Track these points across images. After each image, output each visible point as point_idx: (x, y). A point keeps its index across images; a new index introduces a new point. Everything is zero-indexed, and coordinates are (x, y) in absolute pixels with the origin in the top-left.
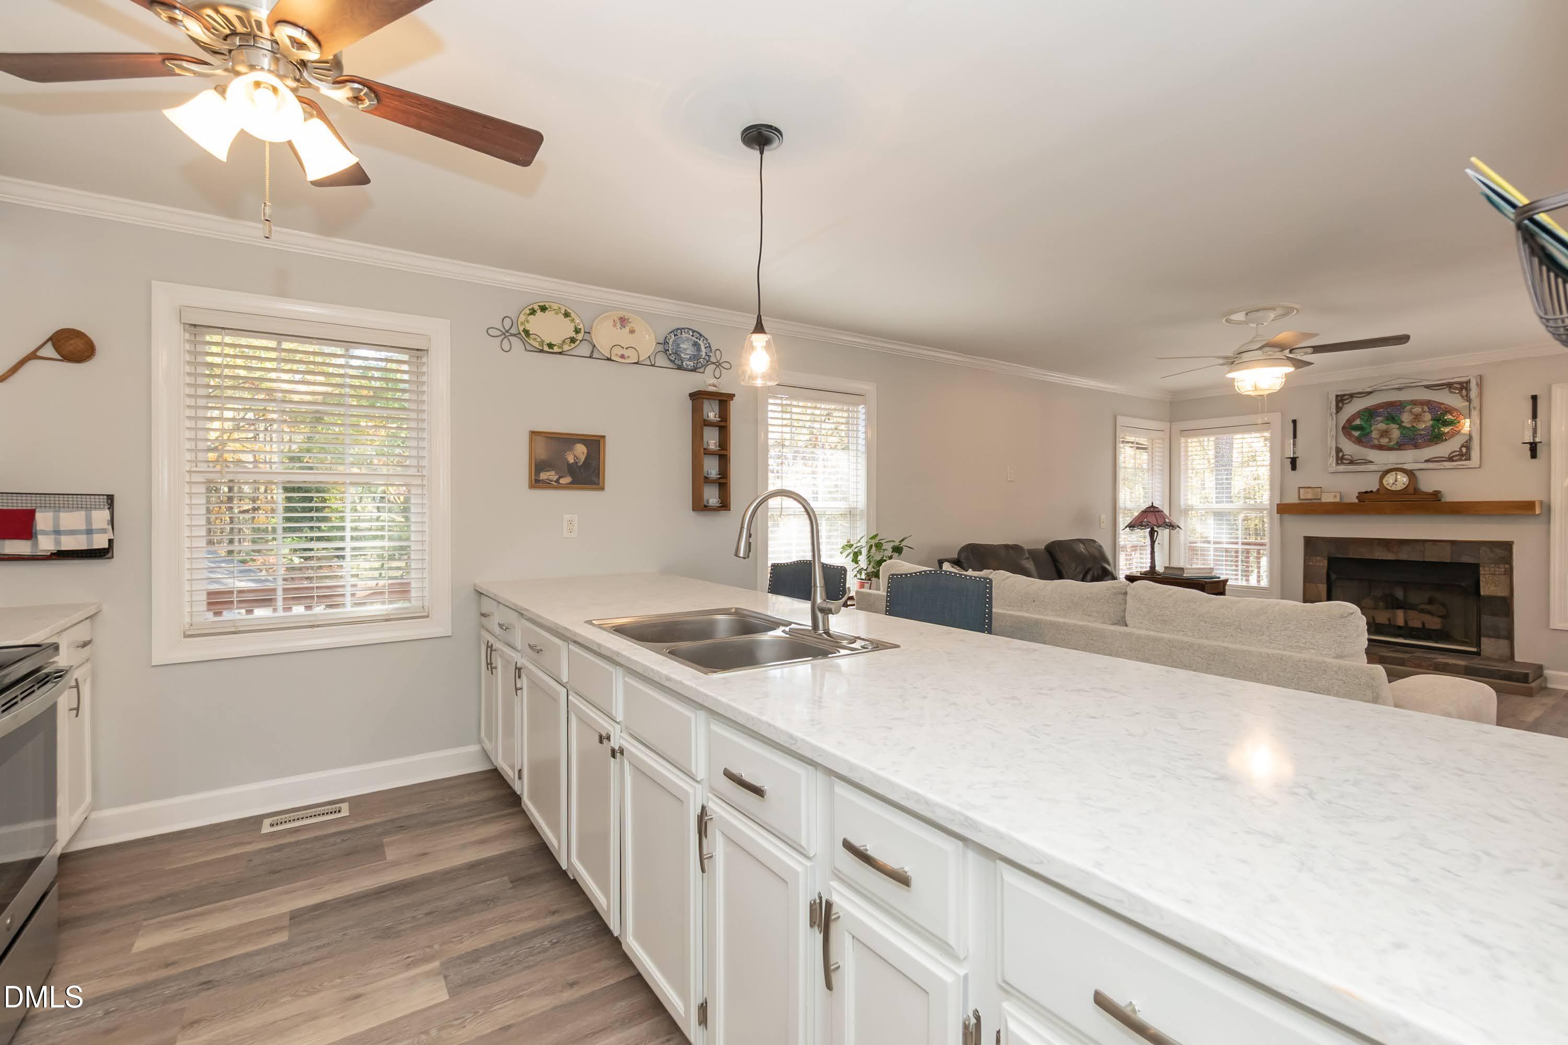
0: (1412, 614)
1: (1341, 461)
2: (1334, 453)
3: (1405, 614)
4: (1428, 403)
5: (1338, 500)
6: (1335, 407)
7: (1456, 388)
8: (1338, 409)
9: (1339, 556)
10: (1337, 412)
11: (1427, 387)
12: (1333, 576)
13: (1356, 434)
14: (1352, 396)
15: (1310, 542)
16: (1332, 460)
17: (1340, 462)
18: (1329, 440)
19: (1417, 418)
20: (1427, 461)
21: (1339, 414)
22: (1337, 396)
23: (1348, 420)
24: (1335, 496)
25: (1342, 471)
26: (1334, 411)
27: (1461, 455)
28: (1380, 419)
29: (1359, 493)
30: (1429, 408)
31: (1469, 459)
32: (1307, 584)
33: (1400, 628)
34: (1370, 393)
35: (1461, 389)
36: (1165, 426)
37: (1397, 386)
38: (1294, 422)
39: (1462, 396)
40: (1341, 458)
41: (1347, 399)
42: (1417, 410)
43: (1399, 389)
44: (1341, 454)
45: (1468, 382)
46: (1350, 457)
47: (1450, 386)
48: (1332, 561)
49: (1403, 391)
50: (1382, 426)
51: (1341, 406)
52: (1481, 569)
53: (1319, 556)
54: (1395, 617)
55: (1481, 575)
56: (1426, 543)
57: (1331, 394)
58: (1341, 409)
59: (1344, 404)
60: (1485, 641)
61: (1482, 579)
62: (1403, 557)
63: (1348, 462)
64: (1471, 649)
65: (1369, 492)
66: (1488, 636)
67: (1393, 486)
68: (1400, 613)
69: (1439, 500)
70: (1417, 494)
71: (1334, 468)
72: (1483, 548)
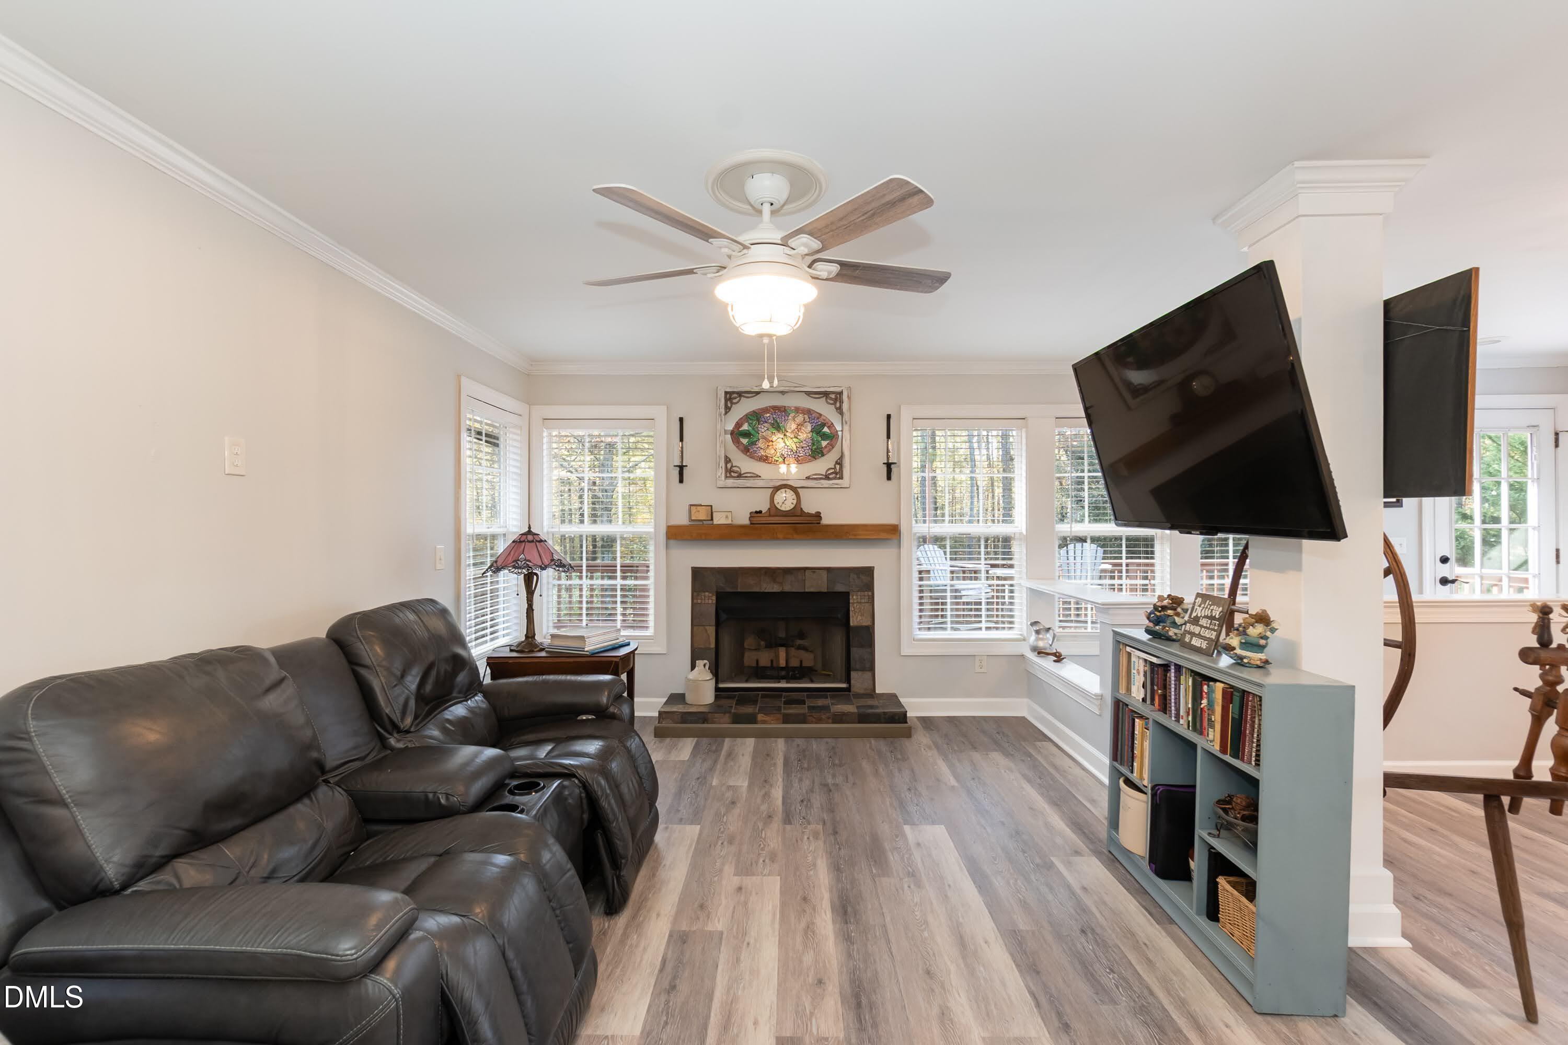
0: (793, 651)
1: (730, 473)
2: (722, 464)
3: (787, 654)
4: (809, 412)
5: (729, 522)
6: (723, 407)
7: (831, 399)
8: (728, 409)
9: (728, 590)
10: (726, 413)
11: (808, 393)
12: (724, 616)
13: (745, 441)
14: (740, 394)
15: (697, 573)
16: (721, 472)
17: (728, 475)
18: (718, 447)
19: (799, 428)
20: (807, 478)
21: (728, 414)
22: (726, 393)
23: (737, 424)
24: (727, 517)
25: (730, 486)
26: (723, 411)
27: (836, 473)
28: (766, 425)
29: (751, 513)
30: (809, 418)
31: (841, 478)
32: (695, 628)
33: (782, 669)
34: (757, 393)
35: (835, 400)
36: (522, 409)
37: (781, 389)
38: (681, 420)
39: (837, 409)
40: (731, 472)
41: (735, 398)
42: (800, 418)
43: (784, 393)
44: (729, 466)
45: (841, 393)
46: (739, 470)
47: (826, 394)
48: (720, 596)
49: (788, 396)
50: (768, 434)
51: (729, 405)
52: (851, 597)
53: (707, 592)
54: (777, 657)
55: (851, 605)
56: (807, 571)
57: (720, 389)
58: (730, 409)
59: (732, 403)
60: (854, 674)
61: (851, 609)
62: (787, 588)
63: (736, 475)
64: (844, 685)
65: (760, 512)
66: (857, 670)
67: (784, 505)
68: (782, 652)
69: (819, 523)
70: (800, 516)
71: (722, 482)
72: (852, 575)
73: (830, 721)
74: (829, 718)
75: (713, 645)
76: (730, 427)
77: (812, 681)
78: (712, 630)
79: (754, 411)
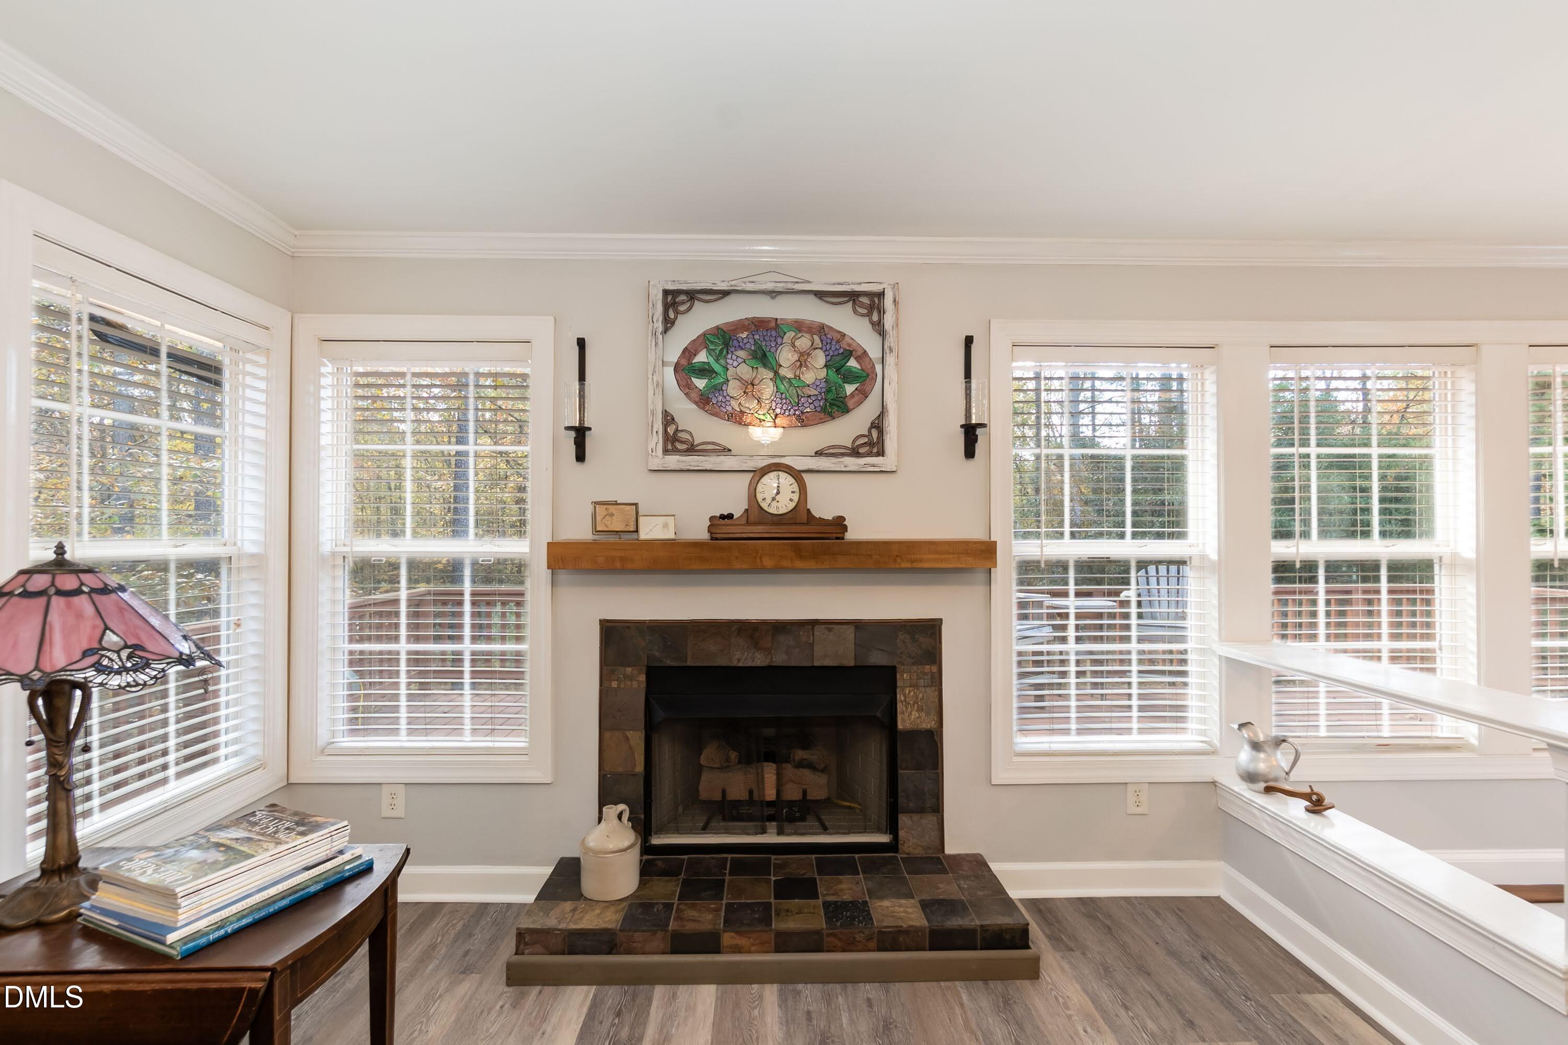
0: (789, 770)
1: (672, 444)
2: (659, 426)
3: (779, 776)
4: (821, 330)
5: (670, 535)
6: (661, 319)
7: (862, 305)
8: (668, 324)
9: (669, 662)
10: (666, 331)
11: (820, 295)
12: (660, 715)
13: (700, 383)
14: (693, 295)
15: (611, 632)
16: (657, 442)
17: (670, 447)
18: (651, 393)
19: (803, 361)
20: (819, 453)
21: (670, 333)
22: (666, 293)
23: (685, 350)
24: (666, 526)
25: (672, 467)
26: (660, 326)
27: (870, 444)
28: (742, 354)
29: (712, 518)
30: (822, 341)
31: (881, 453)
32: (607, 735)
33: (770, 804)
34: (725, 294)
35: (871, 308)
36: (279, 319)
37: (770, 286)
38: (581, 343)
39: (873, 323)
40: (674, 439)
41: (683, 303)
42: (804, 342)
43: (772, 294)
44: (671, 430)
45: (881, 295)
46: (688, 437)
47: (852, 297)
48: (655, 674)
49: (781, 299)
50: (745, 371)
51: (672, 315)
52: (898, 676)
53: (629, 666)
54: (760, 781)
55: (898, 690)
56: (817, 628)
57: (654, 286)
58: (673, 323)
59: (677, 313)
60: (904, 820)
61: (900, 697)
62: (780, 659)
63: (684, 447)
64: (884, 838)
65: (730, 516)
66: (909, 811)
67: (774, 504)
68: (770, 773)
69: (843, 538)
70: (807, 524)
71: (659, 460)
72: (902, 636)
73: (873, 944)
74: (870, 939)
75: (640, 768)
76: (674, 355)
77: (825, 829)
78: (637, 739)
79: (718, 328)
